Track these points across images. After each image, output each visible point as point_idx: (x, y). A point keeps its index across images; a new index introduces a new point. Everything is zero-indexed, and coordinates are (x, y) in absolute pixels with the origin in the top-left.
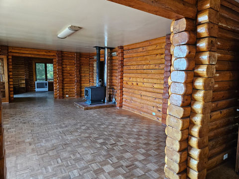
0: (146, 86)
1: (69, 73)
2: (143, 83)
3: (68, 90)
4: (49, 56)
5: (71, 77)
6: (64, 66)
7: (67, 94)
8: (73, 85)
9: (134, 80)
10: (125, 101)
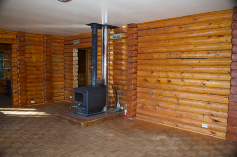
0: (187, 84)
1: (35, 67)
2: (182, 79)
3: (34, 93)
4: (5, 39)
5: (37, 72)
6: (27, 55)
7: (32, 99)
8: (41, 84)
9: (161, 74)
10: (142, 108)
